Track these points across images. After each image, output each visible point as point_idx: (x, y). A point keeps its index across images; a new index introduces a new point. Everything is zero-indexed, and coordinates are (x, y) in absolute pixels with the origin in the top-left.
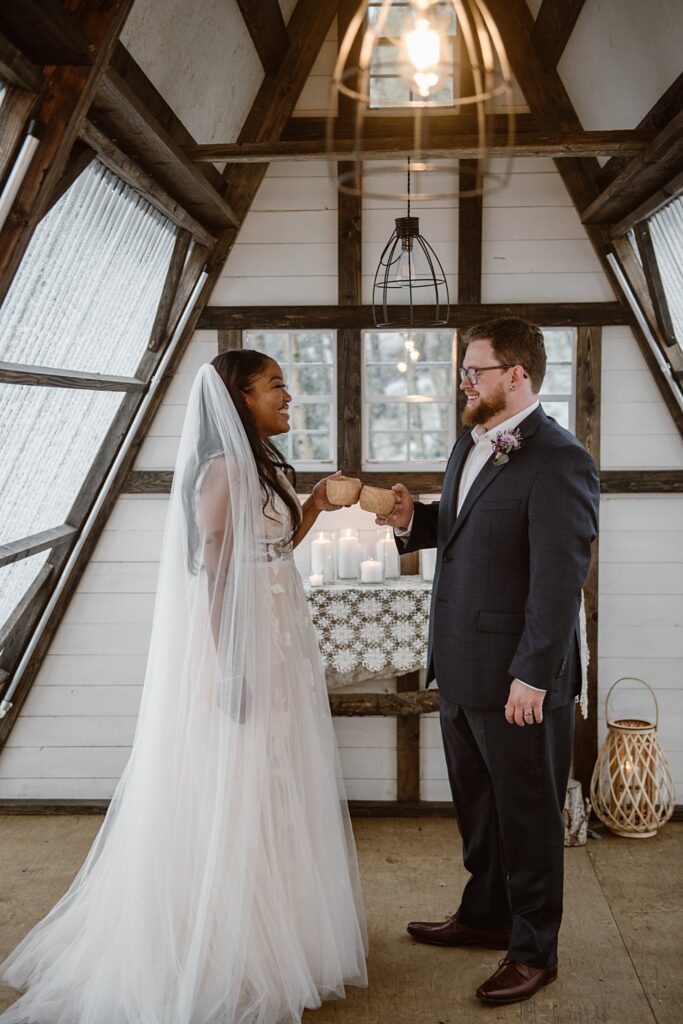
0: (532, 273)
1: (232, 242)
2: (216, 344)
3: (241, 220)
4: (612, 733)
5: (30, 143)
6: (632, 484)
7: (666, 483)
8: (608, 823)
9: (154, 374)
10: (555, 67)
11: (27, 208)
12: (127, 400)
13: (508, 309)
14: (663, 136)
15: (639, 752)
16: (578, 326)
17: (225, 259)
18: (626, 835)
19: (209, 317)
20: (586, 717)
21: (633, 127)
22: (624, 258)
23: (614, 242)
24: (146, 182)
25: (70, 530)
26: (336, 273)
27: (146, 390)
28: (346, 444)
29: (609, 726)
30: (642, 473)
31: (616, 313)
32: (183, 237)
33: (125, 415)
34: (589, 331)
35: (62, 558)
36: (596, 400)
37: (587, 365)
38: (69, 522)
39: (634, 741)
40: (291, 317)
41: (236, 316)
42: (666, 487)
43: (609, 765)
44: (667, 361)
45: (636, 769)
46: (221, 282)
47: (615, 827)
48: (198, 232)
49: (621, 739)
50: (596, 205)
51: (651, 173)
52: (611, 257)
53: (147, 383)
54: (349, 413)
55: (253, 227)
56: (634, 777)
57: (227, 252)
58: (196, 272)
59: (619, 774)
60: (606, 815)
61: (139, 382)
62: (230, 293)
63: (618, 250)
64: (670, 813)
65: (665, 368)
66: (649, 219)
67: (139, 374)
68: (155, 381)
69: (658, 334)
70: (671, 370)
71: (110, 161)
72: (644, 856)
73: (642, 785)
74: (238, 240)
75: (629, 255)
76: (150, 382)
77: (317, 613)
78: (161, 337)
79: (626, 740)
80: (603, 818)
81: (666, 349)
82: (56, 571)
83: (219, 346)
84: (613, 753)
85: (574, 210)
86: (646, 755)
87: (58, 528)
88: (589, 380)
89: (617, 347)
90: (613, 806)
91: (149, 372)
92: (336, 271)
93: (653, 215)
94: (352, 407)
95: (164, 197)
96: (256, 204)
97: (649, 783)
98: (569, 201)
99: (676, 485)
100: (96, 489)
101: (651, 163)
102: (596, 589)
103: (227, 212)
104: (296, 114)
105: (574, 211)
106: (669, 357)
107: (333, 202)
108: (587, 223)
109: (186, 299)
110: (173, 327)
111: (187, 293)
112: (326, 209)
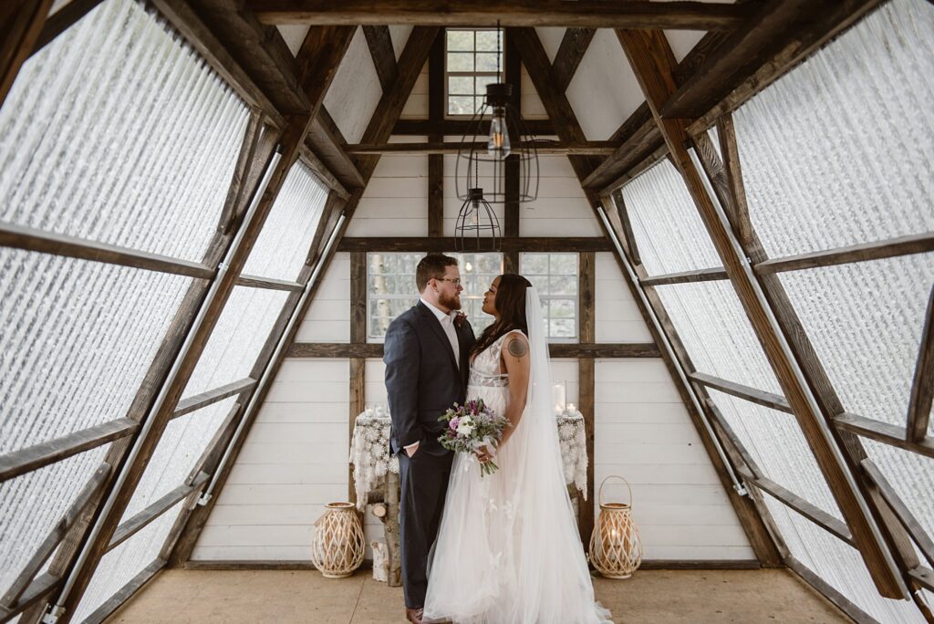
0: (551, 218)
1: (360, 197)
2: (349, 261)
3: (366, 183)
4: (603, 511)
5: (277, 156)
6: (615, 352)
7: (635, 351)
8: (600, 570)
9: (309, 280)
10: (564, 94)
11: (273, 190)
12: (291, 297)
13: (536, 241)
14: (624, 147)
15: (620, 523)
16: (580, 252)
17: (355, 207)
18: (612, 577)
19: (344, 244)
20: (586, 499)
21: (607, 140)
22: (608, 210)
23: (602, 200)
24: (321, 167)
25: (253, 381)
27: (304, 290)
29: (601, 507)
30: (621, 345)
31: (604, 244)
32: (332, 192)
33: (289, 306)
34: (587, 255)
35: (247, 399)
36: (592, 299)
37: (586, 276)
38: (251, 376)
39: (617, 516)
40: (397, 244)
42: (636, 354)
43: (601, 532)
44: (636, 274)
45: (619, 535)
46: (353, 221)
47: (605, 572)
48: (342, 192)
49: (608, 515)
50: (590, 179)
51: (619, 164)
52: (600, 209)
53: (304, 286)
55: (373, 187)
56: (616, 539)
57: (358, 202)
58: (337, 216)
59: (607, 538)
60: (599, 565)
61: (298, 285)
62: (358, 229)
63: (604, 205)
64: (639, 564)
65: (635, 279)
66: (622, 188)
67: (299, 280)
68: (310, 284)
69: (630, 257)
70: (638, 280)
71: (306, 159)
72: (622, 588)
73: (622, 544)
74: (364, 195)
75: (611, 208)
76: (306, 285)
78: (314, 257)
79: (611, 515)
80: (596, 567)
81: (635, 267)
82: (243, 408)
83: (351, 263)
84: (603, 525)
85: (577, 180)
86: (624, 525)
87: (246, 379)
88: (587, 286)
90: (604, 558)
91: (306, 278)
92: (426, 216)
93: (624, 186)
95: (329, 174)
96: (375, 173)
97: (626, 544)
98: (573, 173)
99: (642, 353)
100: (269, 355)
101: (619, 160)
102: (593, 419)
103: (360, 179)
104: (402, 117)
106: (637, 272)
107: (425, 173)
108: (585, 188)
109: (330, 232)
110: (322, 250)
111: (331, 229)
112: (421, 176)
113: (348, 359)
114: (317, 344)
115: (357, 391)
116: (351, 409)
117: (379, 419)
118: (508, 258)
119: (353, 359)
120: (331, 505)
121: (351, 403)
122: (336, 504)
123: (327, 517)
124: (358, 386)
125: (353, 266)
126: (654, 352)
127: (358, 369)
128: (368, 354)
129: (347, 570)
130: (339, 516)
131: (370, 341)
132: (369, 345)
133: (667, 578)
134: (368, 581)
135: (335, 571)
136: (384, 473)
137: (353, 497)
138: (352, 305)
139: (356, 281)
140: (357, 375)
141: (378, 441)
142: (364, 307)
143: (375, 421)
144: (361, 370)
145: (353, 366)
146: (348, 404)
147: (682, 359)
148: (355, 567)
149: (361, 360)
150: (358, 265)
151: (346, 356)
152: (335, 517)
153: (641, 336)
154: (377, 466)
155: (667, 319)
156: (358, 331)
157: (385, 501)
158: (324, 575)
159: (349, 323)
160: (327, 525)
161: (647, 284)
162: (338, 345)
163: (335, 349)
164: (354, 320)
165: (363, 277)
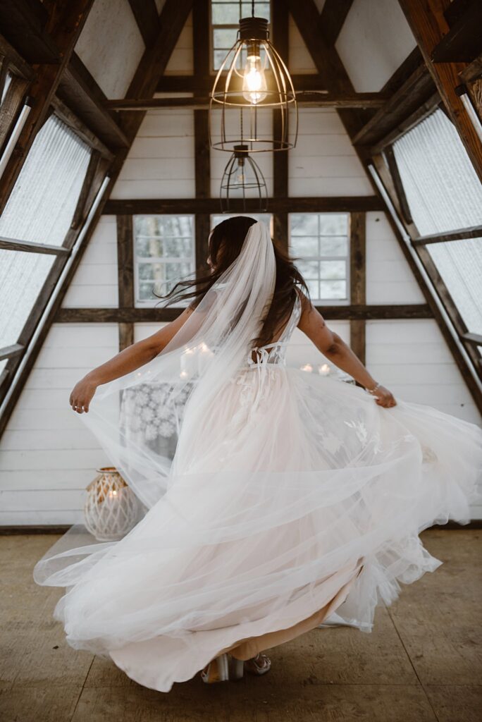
0: (321, 177)
1: (125, 157)
2: (115, 225)
3: (131, 142)
5: (26, 109)
6: (387, 314)
7: (408, 312)
9: (74, 244)
10: (334, 46)
11: (23, 146)
12: (57, 261)
13: (305, 201)
14: (394, 98)
16: (351, 212)
17: (120, 168)
19: (109, 206)
21: (378, 91)
22: (380, 167)
23: (373, 158)
24: (79, 124)
25: (20, 347)
26: (194, 177)
27: (69, 254)
30: (393, 307)
31: (375, 203)
32: (95, 154)
33: (55, 271)
34: (357, 215)
35: (15, 366)
36: (363, 260)
37: (357, 237)
38: (19, 342)
41: (128, 206)
42: (409, 315)
44: (408, 234)
46: (118, 184)
48: (105, 151)
50: (360, 135)
51: (390, 117)
52: (371, 168)
53: (69, 250)
55: (139, 147)
57: (122, 164)
58: (102, 177)
61: (63, 249)
62: (124, 191)
63: (375, 163)
65: (407, 239)
66: (393, 144)
67: (65, 244)
68: (76, 249)
69: (402, 217)
70: (411, 240)
71: (61, 114)
74: (129, 156)
75: (382, 165)
76: (72, 250)
78: (79, 220)
81: (407, 227)
82: (11, 374)
83: (118, 226)
85: (347, 136)
87: (13, 346)
88: (358, 246)
89: (377, 227)
91: (71, 242)
93: (395, 141)
95: (88, 132)
96: (140, 132)
98: (343, 130)
99: (414, 314)
100: (36, 320)
101: (390, 112)
103: (124, 139)
104: (166, 74)
105: (347, 138)
106: (409, 231)
107: (191, 131)
108: (356, 145)
109: (95, 195)
110: (87, 213)
111: (96, 191)
112: (187, 136)
113: (117, 324)
114: (84, 310)
117: (148, 383)
118: (277, 219)
119: (122, 324)
120: (103, 469)
122: (108, 469)
123: (98, 482)
125: (119, 229)
126: (425, 313)
127: (127, 333)
128: (137, 319)
131: (138, 305)
132: (138, 310)
133: (440, 537)
135: (108, 535)
136: (154, 437)
138: (119, 269)
139: (122, 245)
140: (126, 339)
141: (147, 405)
142: (131, 270)
143: (144, 385)
144: (130, 336)
145: (122, 331)
147: (454, 320)
149: (130, 325)
150: (124, 228)
151: (115, 321)
152: (106, 482)
153: (413, 297)
154: (148, 431)
155: (440, 279)
156: (127, 295)
159: (117, 287)
160: (99, 490)
161: (420, 244)
162: (106, 310)
163: (104, 314)
164: (122, 284)
165: (130, 241)
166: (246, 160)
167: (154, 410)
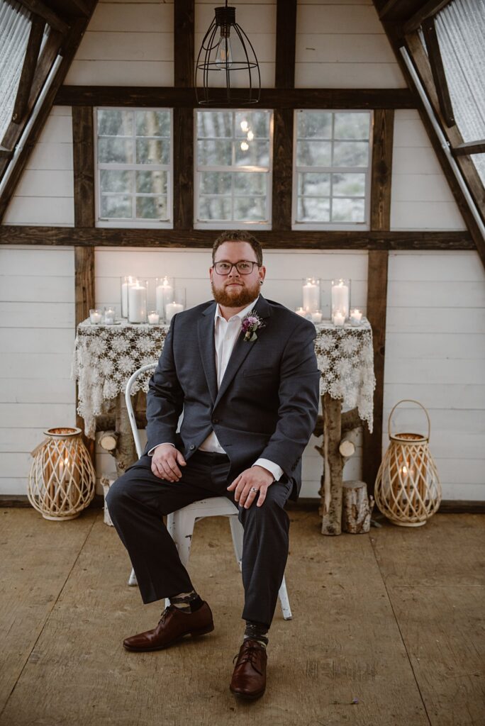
0: (337, 62)
1: (83, 30)
2: (70, 119)
4: (393, 444)
6: (416, 242)
7: (443, 242)
8: (387, 515)
9: (17, 143)
13: (316, 93)
15: (413, 459)
16: (375, 109)
17: (78, 45)
18: (402, 524)
19: (63, 94)
20: (371, 432)
22: (414, 50)
23: (406, 37)
26: (173, 59)
27: (11, 156)
28: (181, 206)
29: (391, 438)
30: (424, 234)
31: (406, 98)
32: (38, 22)
34: (383, 114)
36: (388, 172)
37: (382, 142)
39: (410, 450)
40: (135, 96)
41: (88, 94)
42: (443, 245)
43: (390, 469)
44: (447, 139)
45: (412, 472)
47: (393, 518)
49: (399, 449)
52: (403, 50)
53: (11, 150)
54: (183, 180)
56: (409, 479)
57: (80, 38)
58: (52, 55)
59: (397, 477)
60: (386, 508)
61: (4, 149)
62: (84, 74)
63: (409, 43)
64: (437, 507)
65: (446, 146)
66: (434, 17)
67: (5, 142)
68: (18, 149)
69: (440, 116)
70: (450, 147)
72: (414, 542)
73: (415, 485)
74: (89, 28)
75: (418, 48)
76: (14, 150)
77: (154, 346)
78: (22, 110)
79: (403, 450)
80: (383, 511)
81: (447, 130)
83: (73, 120)
84: (393, 460)
86: (419, 461)
88: (383, 154)
89: (407, 127)
90: (390, 501)
91: (13, 140)
92: (172, 58)
93: (438, 12)
94: (185, 175)
97: (421, 484)
99: (451, 244)
102: (384, 328)
105: (373, 9)
106: (449, 136)
108: (384, 19)
109: (44, 79)
110: (33, 102)
111: (45, 74)
112: (165, 3)
113: (72, 248)
114: (31, 228)
115: (84, 289)
116: (76, 311)
117: (107, 327)
118: (279, 116)
119: (79, 248)
120: (53, 430)
121: (77, 304)
122: (59, 429)
123: (46, 447)
124: (85, 283)
125: (76, 124)
126: (466, 243)
127: (85, 260)
128: (98, 242)
129: (72, 510)
130: (59, 446)
131: (100, 225)
132: (99, 229)
134: (98, 525)
135: (57, 513)
136: (114, 395)
137: (80, 422)
138: (75, 177)
139: (80, 145)
140: (84, 267)
141: (106, 355)
142: (92, 179)
143: (102, 329)
144: (88, 263)
145: (79, 258)
146: (74, 305)
148: (82, 507)
149: (89, 248)
150: (82, 124)
151: (70, 244)
152: (56, 447)
153: (450, 221)
154: (106, 387)
156: (85, 212)
157: (117, 428)
158: (44, 516)
159: (73, 199)
160: (47, 456)
161: (463, 153)
162: (58, 229)
163: (56, 235)
164: (79, 197)
165: (90, 140)
166: (232, 29)
167: (114, 360)
